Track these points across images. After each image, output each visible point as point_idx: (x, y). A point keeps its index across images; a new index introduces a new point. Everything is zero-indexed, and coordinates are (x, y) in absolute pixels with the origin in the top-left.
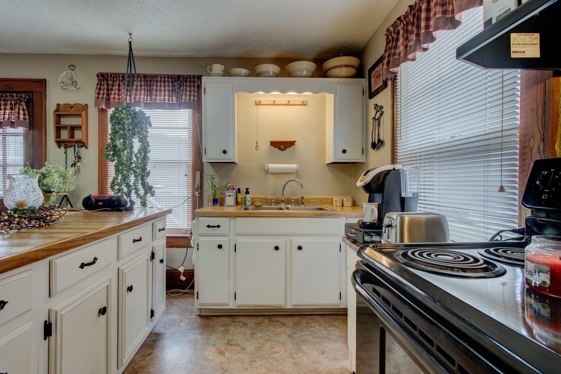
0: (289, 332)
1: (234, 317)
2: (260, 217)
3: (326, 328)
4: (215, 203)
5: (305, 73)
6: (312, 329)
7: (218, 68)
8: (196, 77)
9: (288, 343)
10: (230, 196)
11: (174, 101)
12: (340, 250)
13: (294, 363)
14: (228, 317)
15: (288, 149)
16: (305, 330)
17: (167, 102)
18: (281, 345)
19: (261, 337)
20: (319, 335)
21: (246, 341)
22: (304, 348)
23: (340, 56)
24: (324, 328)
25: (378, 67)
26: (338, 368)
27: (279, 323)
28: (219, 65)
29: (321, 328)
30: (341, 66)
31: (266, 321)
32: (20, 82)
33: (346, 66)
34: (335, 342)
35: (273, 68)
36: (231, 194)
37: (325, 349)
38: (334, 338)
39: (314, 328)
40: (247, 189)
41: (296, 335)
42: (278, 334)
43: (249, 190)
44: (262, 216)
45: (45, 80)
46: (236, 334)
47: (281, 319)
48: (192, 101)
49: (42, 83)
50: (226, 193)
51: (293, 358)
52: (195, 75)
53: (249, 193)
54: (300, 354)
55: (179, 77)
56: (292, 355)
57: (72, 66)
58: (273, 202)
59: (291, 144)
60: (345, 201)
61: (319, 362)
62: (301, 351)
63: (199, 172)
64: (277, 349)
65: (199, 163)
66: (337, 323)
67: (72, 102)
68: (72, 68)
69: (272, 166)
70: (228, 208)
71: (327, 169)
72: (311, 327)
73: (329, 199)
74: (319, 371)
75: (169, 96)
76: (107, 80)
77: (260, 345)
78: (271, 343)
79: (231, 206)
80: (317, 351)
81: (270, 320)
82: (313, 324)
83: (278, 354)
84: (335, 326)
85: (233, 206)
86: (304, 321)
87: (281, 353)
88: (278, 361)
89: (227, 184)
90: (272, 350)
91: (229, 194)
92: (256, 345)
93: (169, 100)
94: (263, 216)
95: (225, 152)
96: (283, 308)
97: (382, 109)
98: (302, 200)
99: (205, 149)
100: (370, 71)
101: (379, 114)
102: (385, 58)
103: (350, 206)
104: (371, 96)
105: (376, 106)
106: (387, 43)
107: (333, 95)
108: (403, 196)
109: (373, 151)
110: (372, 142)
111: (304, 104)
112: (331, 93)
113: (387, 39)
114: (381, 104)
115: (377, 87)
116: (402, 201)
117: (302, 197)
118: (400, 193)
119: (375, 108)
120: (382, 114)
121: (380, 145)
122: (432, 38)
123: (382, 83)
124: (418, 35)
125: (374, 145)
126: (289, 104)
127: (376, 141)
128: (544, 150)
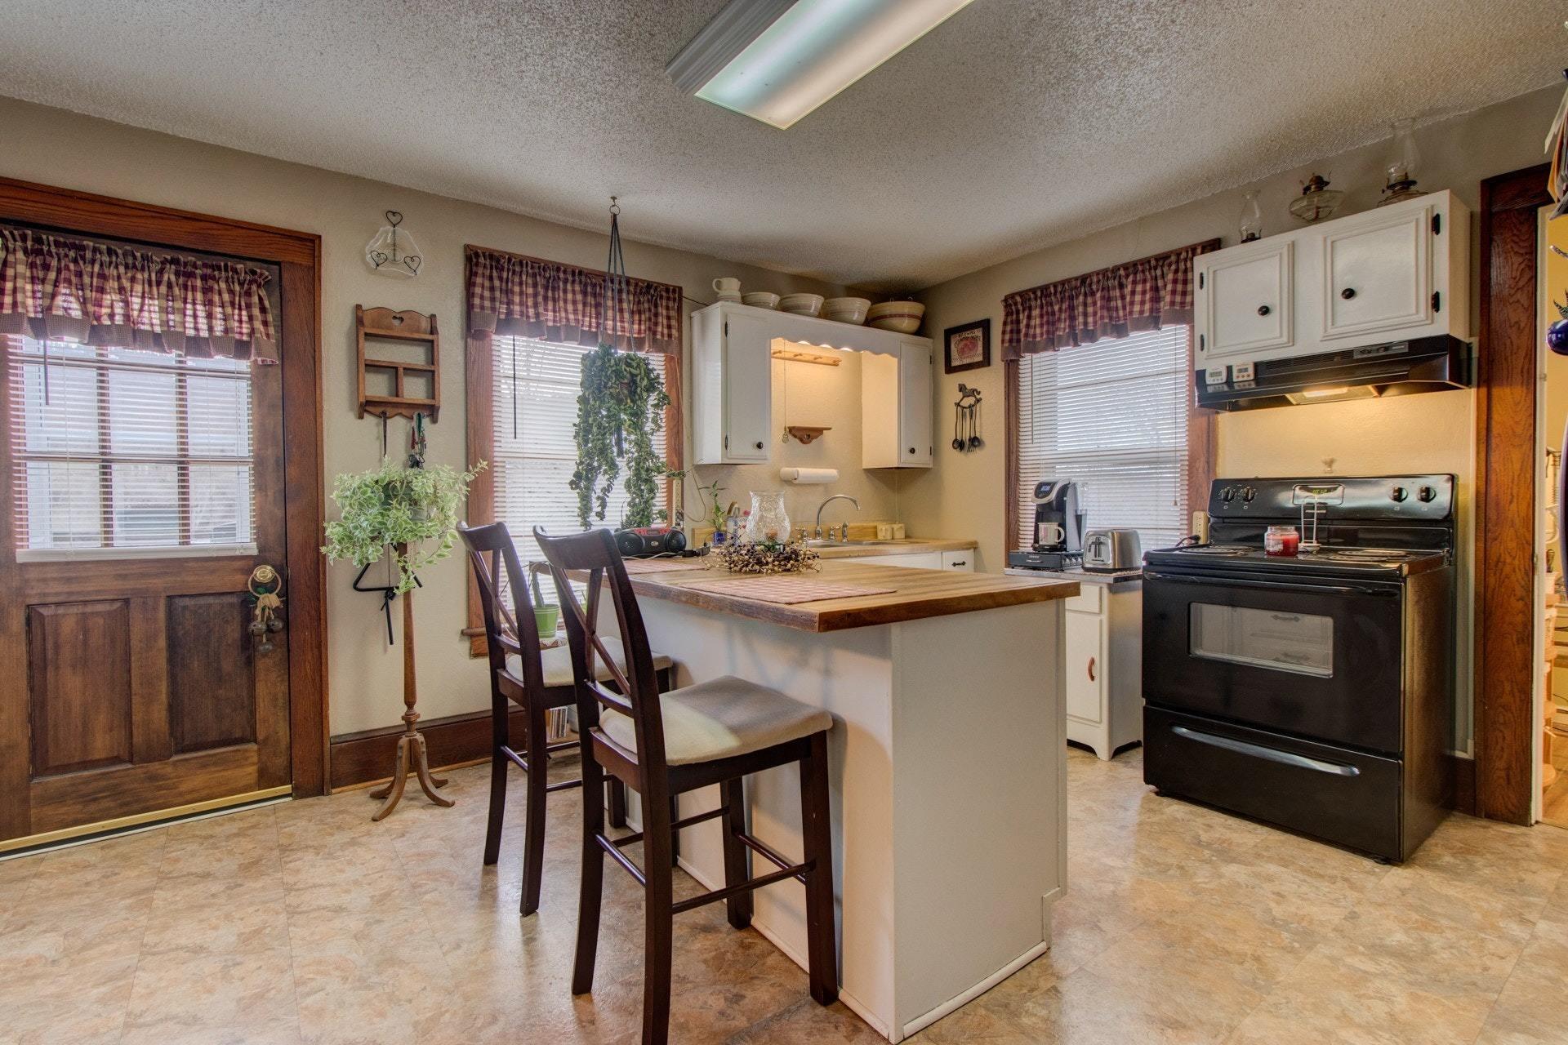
5: (855, 317)
7: (732, 286)
8: (671, 290)
10: (744, 527)
11: (637, 333)
15: (815, 442)
17: (626, 334)
23: (908, 300)
25: (968, 332)
28: (732, 279)
30: (904, 315)
32: (241, 231)
33: (909, 316)
35: (815, 302)
45: (320, 237)
48: (673, 339)
49: (311, 243)
50: (739, 522)
52: (670, 283)
55: (649, 285)
57: (394, 214)
58: (804, 536)
59: (819, 431)
60: (897, 529)
67: (396, 304)
68: (394, 219)
69: (802, 472)
71: (864, 477)
73: (871, 528)
76: (501, 269)
89: (732, 505)
93: (629, 332)
95: (759, 445)
97: (979, 393)
98: (843, 532)
99: (726, 438)
100: (949, 333)
101: (970, 400)
102: (1004, 332)
103: (903, 536)
104: (950, 369)
105: (962, 388)
106: (1008, 314)
107: (896, 360)
108: (1079, 513)
109: (956, 453)
110: (956, 440)
111: (835, 364)
112: (893, 355)
113: (1006, 307)
114: (974, 387)
115: (967, 361)
116: (1079, 519)
117: (845, 526)
118: (1076, 511)
119: (960, 390)
120: (978, 401)
121: (975, 446)
122: (1091, 336)
123: (980, 358)
124: (1072, 327)
125: (959, 445)
126: (815, 361)
127: (966, 437)
128: (1209, 471)
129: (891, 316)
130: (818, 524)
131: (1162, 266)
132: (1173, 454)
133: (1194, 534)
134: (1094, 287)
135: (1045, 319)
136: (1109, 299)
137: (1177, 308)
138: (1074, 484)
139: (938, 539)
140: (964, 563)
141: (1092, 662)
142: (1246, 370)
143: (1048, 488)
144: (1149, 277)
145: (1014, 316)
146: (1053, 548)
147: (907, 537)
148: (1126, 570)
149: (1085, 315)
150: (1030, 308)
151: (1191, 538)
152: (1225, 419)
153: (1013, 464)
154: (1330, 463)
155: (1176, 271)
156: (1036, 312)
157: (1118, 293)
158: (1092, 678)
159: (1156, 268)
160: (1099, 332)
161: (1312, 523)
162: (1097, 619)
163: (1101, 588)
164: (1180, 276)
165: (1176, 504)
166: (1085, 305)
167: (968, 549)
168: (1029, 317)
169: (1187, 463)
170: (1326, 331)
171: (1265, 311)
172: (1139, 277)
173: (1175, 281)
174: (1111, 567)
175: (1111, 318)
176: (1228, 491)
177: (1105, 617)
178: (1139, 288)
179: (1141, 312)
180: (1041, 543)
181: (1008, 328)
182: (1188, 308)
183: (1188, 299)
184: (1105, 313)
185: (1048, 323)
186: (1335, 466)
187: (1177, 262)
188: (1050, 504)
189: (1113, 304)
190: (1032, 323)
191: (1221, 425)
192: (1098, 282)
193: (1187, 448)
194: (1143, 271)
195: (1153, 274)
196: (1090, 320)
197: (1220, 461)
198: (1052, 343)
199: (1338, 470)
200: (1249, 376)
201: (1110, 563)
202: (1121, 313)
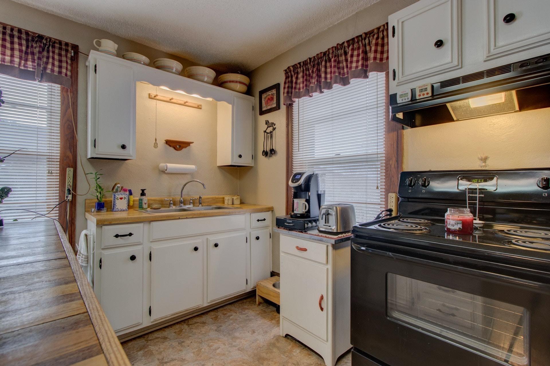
0: (214, 327)
1: (146, 337)
2: (179, 218)
3: (242, 313)
4: (100, 208)
5: (206, 79)
6: (231, 317)
7: (109, 45)
8: (69, 46)
9: (221, 337)
10: (121, 199)
11: (30, 68)
12: (247, 242)
13: (239, 349)
14: (138, 340)
15: (184, 150)
16: (226, 320)
17: (16, 66)
18: (216, 341)
19: (191, 342)
20: (241, 320)
21: (179, 352)
22: (237, 334)
23: (238, 73)
24: (240, 313)
25: (270, 92)
26: (272, 337)
27: (199, 324)
28: (112, 42)
29: (238, 314)
30: (236, 82)
31: (185, 327)
33: (240, 83)
34: (256, 321)
35: (176, 65)
36: (123, 196)
37: (253, 329)
38: (253, 317)
39: (232, 316)
40: (143, 191)
41: (222, 328)
42: (205, 333)
43: (145, 191)
44: (180, 218)
46: (162, 351)
47: (198, 320)
48: (63, 75)
50: (117, 195)
51: (235, 346)
53: (145, 195)
54: (238, 341)
55: (41, 37)
56: (232, 344)
58: (171, 204)
59: (187, 144)
60: (236, 199)
61: (256, 340)
62: (237, 338)
63: (72, 169)
64: (215, 346)
65: (71, 157)
66: (247, 306)
69: (171, 166)
70: (120, 212)
71: (218, 170)
72: (229, 316)
73: (221, 198)
74: (261, 346)
75: (21, 58)
77: (197, 349)
78: (206, 343)
79: (124, 211)
80: (249, 332)
81: (188, 325)
82: (229, 314)
83: (220, 349)
84: (247, 309)
85: (126, 210)
86: (220, 313)
87: (220, 347)
88: (224, 354)
89: (116, 185)
90: (212, 348)
91: (121, 196)
92: (193, 351)
93: (20, 64)
94: (182, 218)
95: (123, 147)
96: (201, 307)
97: (275, 125)
98: (200, 200)
99: (95, 140)
100: (262, 93)
101: (270, 129)
102: (284, 88)
103: (239, 203)
104: (262, 113)
105: (267, 122)
106: (287, 78)
107: (231, 106)
108: (319, 193)
109: (264, 157)
110: (264, 151)
111: (199, 107)
112: (229, 103)
113: (286, 74)
114: (272, 122)
115: (269, 107)
116: (319, 196)
117: (200, 198)
118: (318, 191)
119: (266, 124)
120: (274, 129)
121: (272, 154)
122: (329, 86)
123: (275, 105)
124: (319, 82)
125: (265, 153)
126: (185, 104)
127: (268, 150)
128: (398, 167)
129: (230, 82)
130: (181, 197)
131: (369, 37)
132: (376, 156)
133: (389, 208)
134: (331, 56)
135: (305, 78)
136: (339, 62)
137: (378, 61)
138: (317, 174)
139: (255, 205)
140: (264, 220)
141: (322, 298)
142: (426, 89)
143: (299, 176)
144: (361, 45)
145: (290, 78)
146: (302, 216)
147: (242, 203)
148: (345, 232)
149: (326, 73)
150: (298, 73)
151: (387, 211)
152: (408, 132)
153: (290, 164)
154: (485, 160)
155: (377, 38)
156: (300, 75)
157: (343, 57)
158: (322, 309)
159: (365, 39)
160: (333, 82)
161: (475, 204)
162: (325, 268)
163: (327, 246)
164: (380, 41)
165: (377, 188)
166: (326, 67)
167: (268, 211)
168: (297, 78)
169: (384, 162)
170: (489, 51)
171: (439, 44)
172: (356, 46)
173: (377, 44)
174: (335, 231)
175: (340, 73)
176: (412, 180)
177: (330, 266)
178: (355, 53)
179: (357, 67)
180: (295, 212)
181: (287, 86)
182: (384, 61)
183: (385, 56)
184: (336, 70)
185: (306, 80)
186: (488, 162)
187: (378, 33)
188: (300, 186)
189: (341, 65)
190: (299, 81)
191: (405, 137)
192: (333, 52)
193: (384, 152)
194: (358, 42)
195: (364, 43)
196: (329, 76)
197: (405, 160)
198: (308, 92)
199: (492, 165)
200: (428, 94)
201: (334, 228)
202: (345, 70)
